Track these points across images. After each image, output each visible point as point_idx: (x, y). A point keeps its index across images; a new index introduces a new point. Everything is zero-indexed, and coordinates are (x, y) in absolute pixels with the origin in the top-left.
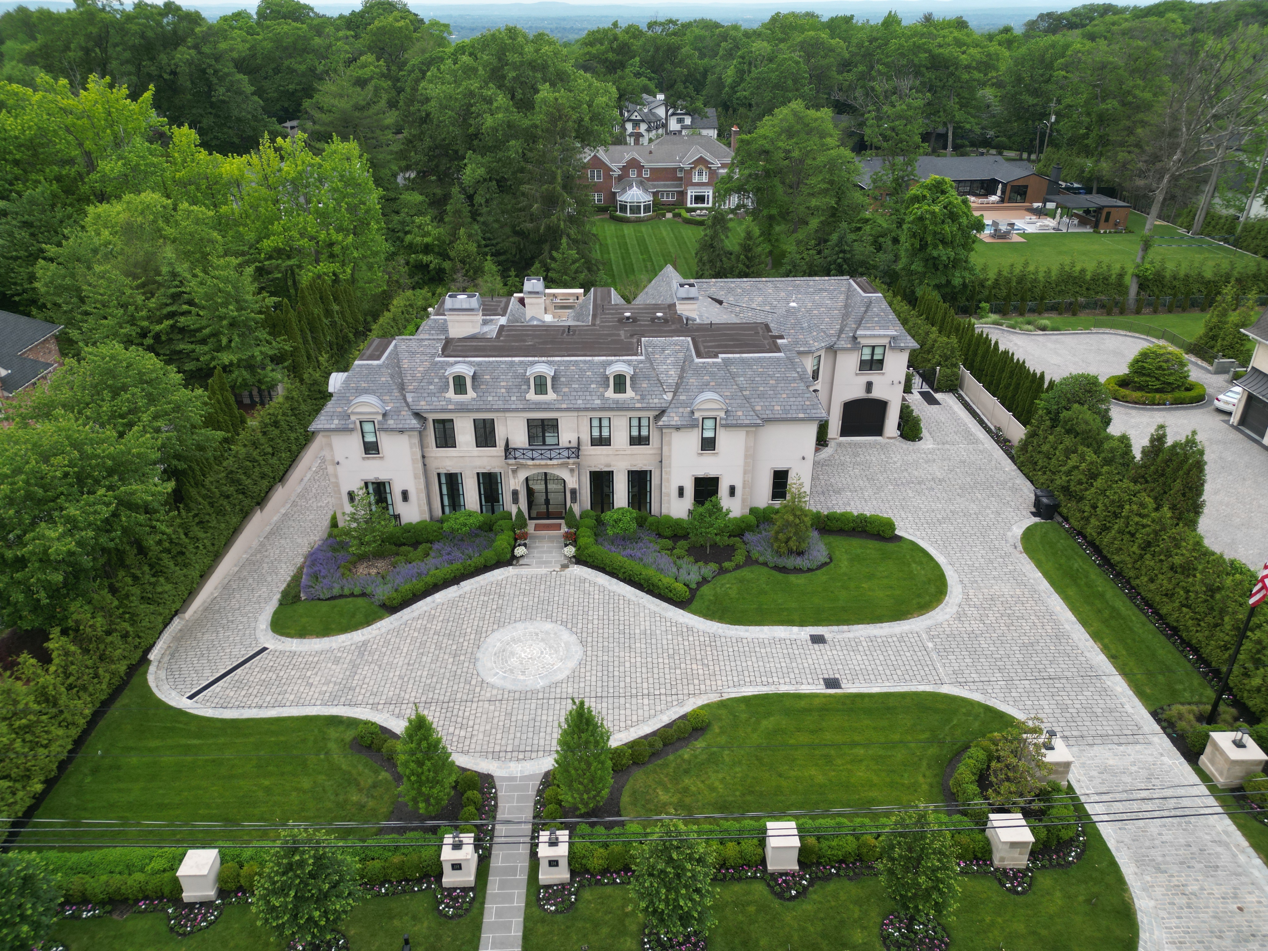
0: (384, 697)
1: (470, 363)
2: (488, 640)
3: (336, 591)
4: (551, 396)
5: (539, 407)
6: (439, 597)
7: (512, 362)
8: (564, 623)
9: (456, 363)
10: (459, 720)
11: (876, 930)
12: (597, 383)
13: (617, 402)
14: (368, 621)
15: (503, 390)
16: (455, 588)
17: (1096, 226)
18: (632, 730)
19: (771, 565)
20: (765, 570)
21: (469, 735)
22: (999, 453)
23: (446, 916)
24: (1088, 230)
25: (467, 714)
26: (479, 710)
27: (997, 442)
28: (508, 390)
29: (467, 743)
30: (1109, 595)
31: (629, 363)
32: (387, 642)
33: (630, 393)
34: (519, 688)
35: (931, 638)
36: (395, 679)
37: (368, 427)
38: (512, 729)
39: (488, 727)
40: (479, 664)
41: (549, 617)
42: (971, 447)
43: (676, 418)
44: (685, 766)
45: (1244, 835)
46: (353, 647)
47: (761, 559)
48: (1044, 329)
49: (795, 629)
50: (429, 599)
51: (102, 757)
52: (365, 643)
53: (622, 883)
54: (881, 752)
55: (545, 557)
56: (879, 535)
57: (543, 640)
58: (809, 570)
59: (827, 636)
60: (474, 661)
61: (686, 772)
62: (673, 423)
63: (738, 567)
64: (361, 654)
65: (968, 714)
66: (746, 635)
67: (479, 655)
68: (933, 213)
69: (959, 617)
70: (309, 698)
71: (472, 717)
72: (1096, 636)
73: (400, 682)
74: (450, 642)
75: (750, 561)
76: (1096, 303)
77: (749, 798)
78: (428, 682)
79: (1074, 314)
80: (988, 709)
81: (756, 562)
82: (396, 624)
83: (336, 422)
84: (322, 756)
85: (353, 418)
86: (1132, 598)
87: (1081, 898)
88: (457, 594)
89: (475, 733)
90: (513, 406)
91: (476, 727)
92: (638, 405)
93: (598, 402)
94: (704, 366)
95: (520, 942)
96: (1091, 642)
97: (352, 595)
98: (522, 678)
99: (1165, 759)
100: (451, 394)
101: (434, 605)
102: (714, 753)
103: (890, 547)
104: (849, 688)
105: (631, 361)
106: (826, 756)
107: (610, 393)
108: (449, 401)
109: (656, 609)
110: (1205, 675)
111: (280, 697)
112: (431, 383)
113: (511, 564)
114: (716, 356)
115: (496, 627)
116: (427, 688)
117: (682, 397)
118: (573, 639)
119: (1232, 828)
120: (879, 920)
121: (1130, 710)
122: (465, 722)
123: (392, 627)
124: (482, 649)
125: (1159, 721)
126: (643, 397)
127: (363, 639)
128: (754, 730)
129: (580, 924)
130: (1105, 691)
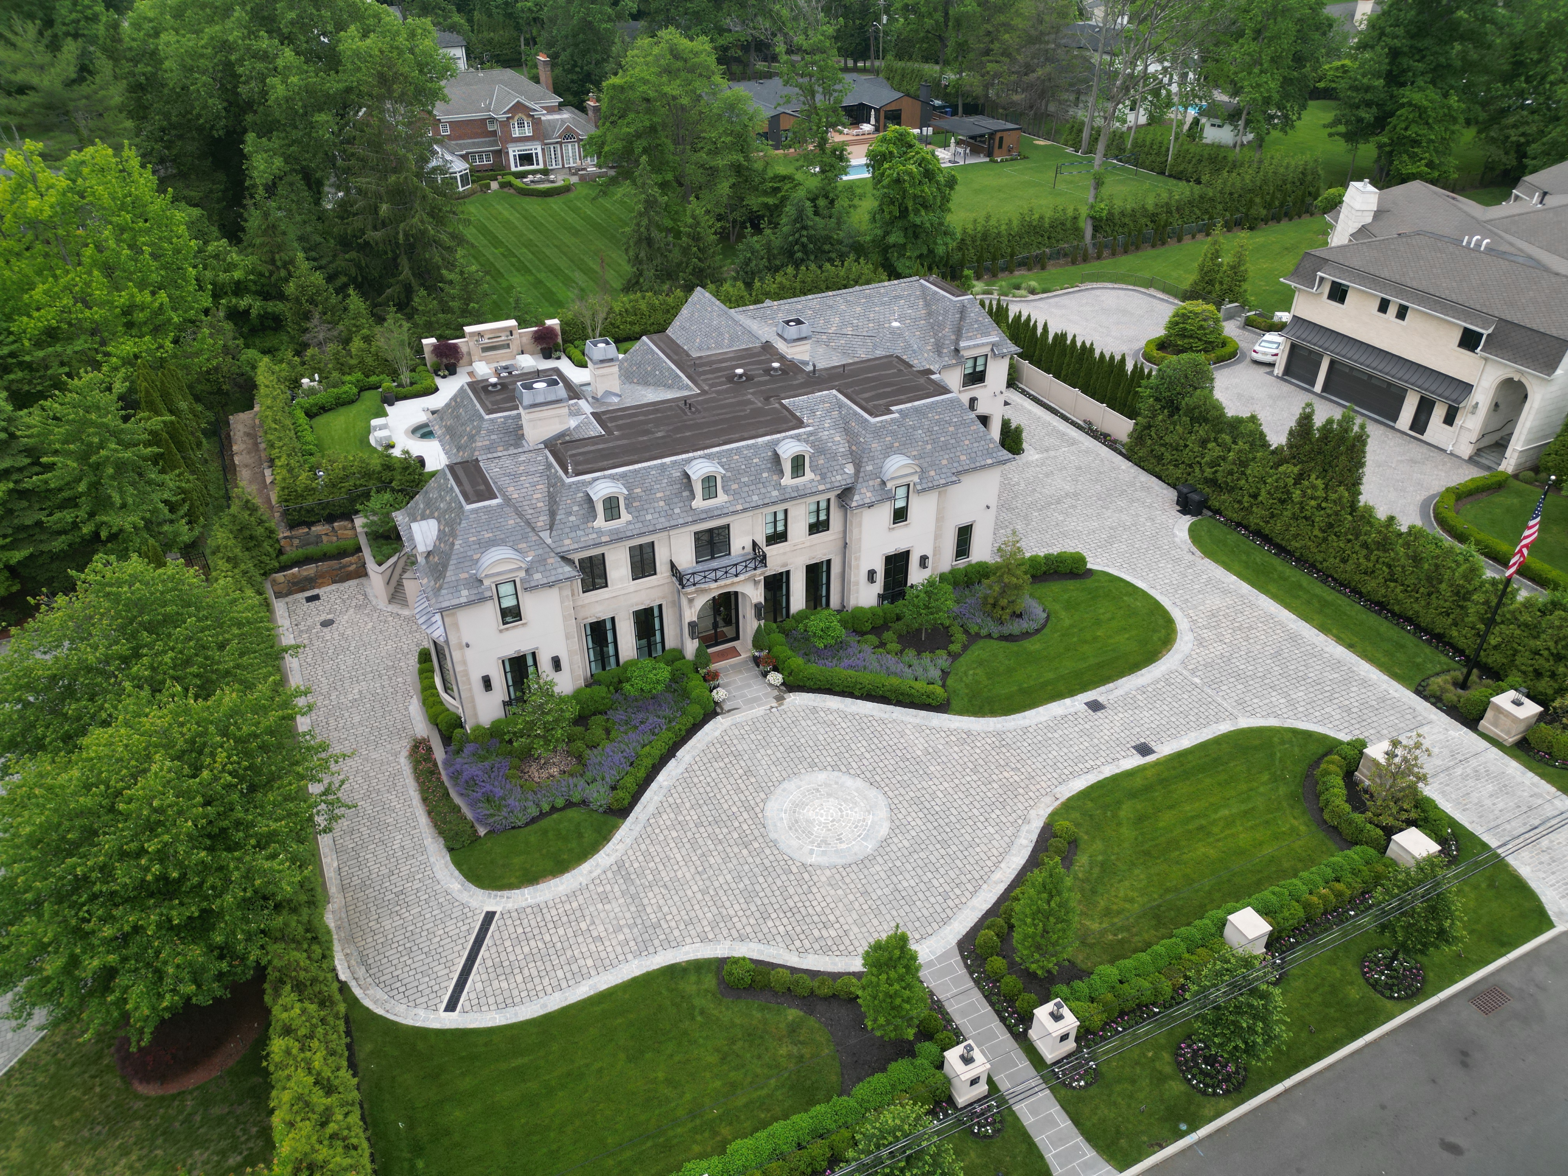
0: (705, 923)
1: (612, 477)
2: (768, 813)
3: (534, 811)
4: (722, 498)
5: (710, 515)
6: (663, 778)
7: (663, 465)
8: (835, 768)
9: (595, 480)
10: (816, 918)
11: (1362, 981)
12: (769, 470)
13: (796, 488)
14: (603, 836)
15: (662, 503)
16: (672, 763)
17: (990, 154)
18: (1003, 865)
19: (996, 636)
20: (995, 644)
21: (841, 933)
22: (1104, 451)
23: (986, 1136)
24: (983, 159)
25: (818, 909)
26: (829, 900)
27: (1095, 437)
28: (668, 501)
29: (847, 943)
30: (1305, 584)
31: (798, 438)
32: (647, 855)
33: (809, 475)
34: (849, 860)
35: (1193, 672)
36: (699, 896)
37: (506, 589)
38: (882, 907)
39: (855, 917)
40: (781, 846)
41: (813, 766)
42: (1073, 448)
43: (869, 494)
44: (1087, 887)
45: (1548, 782)
46: (610, 875)
47: (984, 632)
48: (1033, 292)
49: (1068, 701)
50: (654, 786)
51: (411, 1127)
52: (620, 865)
53: (1124, 1029)
54: (1243, 807)
55: (749, 693)
56: (1071, 573)
57: (829, 795)
58: (1037, 631)
59: (1101, 699)
60: (775, 844)
61: (1094, 892)
62: (867, 501)
63: (965, 648)
64: (627, 879)
65: (1283, 742)
66: (1026, 723)
67: (773, 835)
68: (910, 174)
69: (1200, 642)
70: (612, 956)
71: (828, 911)
72: (1323, 629)
73: (707, 898)
74: (725, 830)
75: (973, 638)
76: (1058, 253)
77: (1168, 897)
78: (741, 886)
79: (1043, 268)
80: (1295, 732)
81: (978, 636)
82: (638, 828)
83: (465, 593)
84: (699, 1018)
85: (487, 583)
86: (1324, 582)
87: (1484, 886)
88: (681, 769)
89: (846, 927)
90: (681, 521)
91: (841, 920)
92: (822, 488)
93: (775, 493)
94: (883, 426)
95: (1075, 1130)
96: (1322, 637)
97: (554, 809)
98: (844, 846)
99: (1451, 732)
100: (600, 522)
101: (664, 791)
102: (1102, 864)
103: (1089, 582)
104: (1165, 749)
105: (799, 435)
106: (1201, 828)
107: (787, 480)
108: (600, 532)
109: (918, 721)
110: (1429, 642)
111: (575, 967)
112: (570, 514)
113: (716, 714)
114: (890, 412)
115: (763, 795)
116: (746, 894)
117: (869, 468)
118: (859, 783)
119: (1537, 779)
120: (1357, 970)
121: (1397, 695)
122: (824, 918)
123: (635, 833)
124: (770, 827)
125: (1426, 698)
126: (823, 476)
127: (612, 859)
128: (1119, 824)
129: (1118, 1088)
130: (1364, 682)
